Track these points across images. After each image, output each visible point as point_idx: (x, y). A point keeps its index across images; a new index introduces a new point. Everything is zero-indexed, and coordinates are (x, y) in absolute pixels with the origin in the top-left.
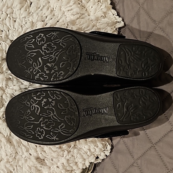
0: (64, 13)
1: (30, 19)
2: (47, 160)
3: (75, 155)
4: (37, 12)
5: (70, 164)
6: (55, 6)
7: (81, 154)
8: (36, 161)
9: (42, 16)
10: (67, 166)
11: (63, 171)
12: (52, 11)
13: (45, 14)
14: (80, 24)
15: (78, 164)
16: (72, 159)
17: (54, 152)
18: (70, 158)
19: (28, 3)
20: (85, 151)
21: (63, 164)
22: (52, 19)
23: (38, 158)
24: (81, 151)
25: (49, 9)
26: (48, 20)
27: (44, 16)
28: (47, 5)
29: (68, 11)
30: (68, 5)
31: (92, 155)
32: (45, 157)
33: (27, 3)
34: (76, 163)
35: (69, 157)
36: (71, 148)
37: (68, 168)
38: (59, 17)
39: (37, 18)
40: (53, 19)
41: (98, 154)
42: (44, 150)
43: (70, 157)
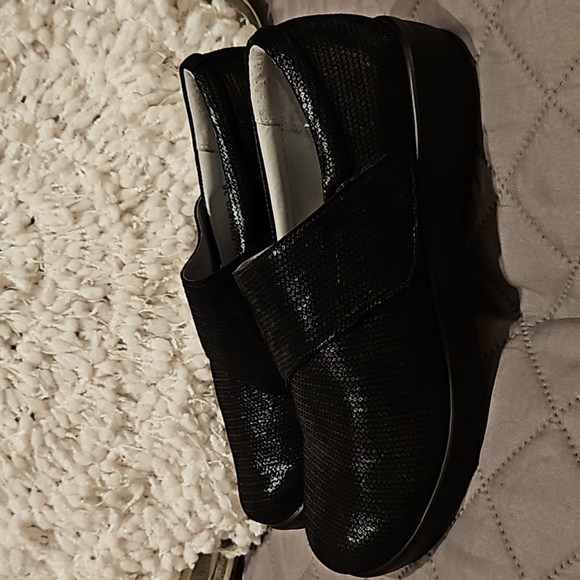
0: (115, 92)
1: (16, 115)
2: (61, 535)
3: (147, 526)
4: (37, 93)
5: (130, 554)
6: (90, 73)
7: (165, 524)
8: (21, 535)
9: (50, 105)
10: (119, 556)
11: (108, 573)
12: (81, 88)
13: (58, 98)
14: (158, 121)
15: (160, 555)
16: (137, 536)
17: (74, 510)
18: (131, 534)
19: (12, 69)
20: (180, 516)
21: (108, 550)
22: (79, 110)
23: (33, 526)
24: (166, 516)
25: (73, 83)
26: (67, 115)
27: (56, 102)
28: (67, 72)
29: (127, 83)
30: (122, 68)
31: (205, 532)
32: (54, 525)
33: (9, 70)
34: (156, 552)
35: (125, 531)
36: (129, 504)
37: (125, 566)
38: (102, 104)
39: (35, 111)
40: (83, 110)
41: (226, 530)
42: (50, 503)
43: (131, 531)
